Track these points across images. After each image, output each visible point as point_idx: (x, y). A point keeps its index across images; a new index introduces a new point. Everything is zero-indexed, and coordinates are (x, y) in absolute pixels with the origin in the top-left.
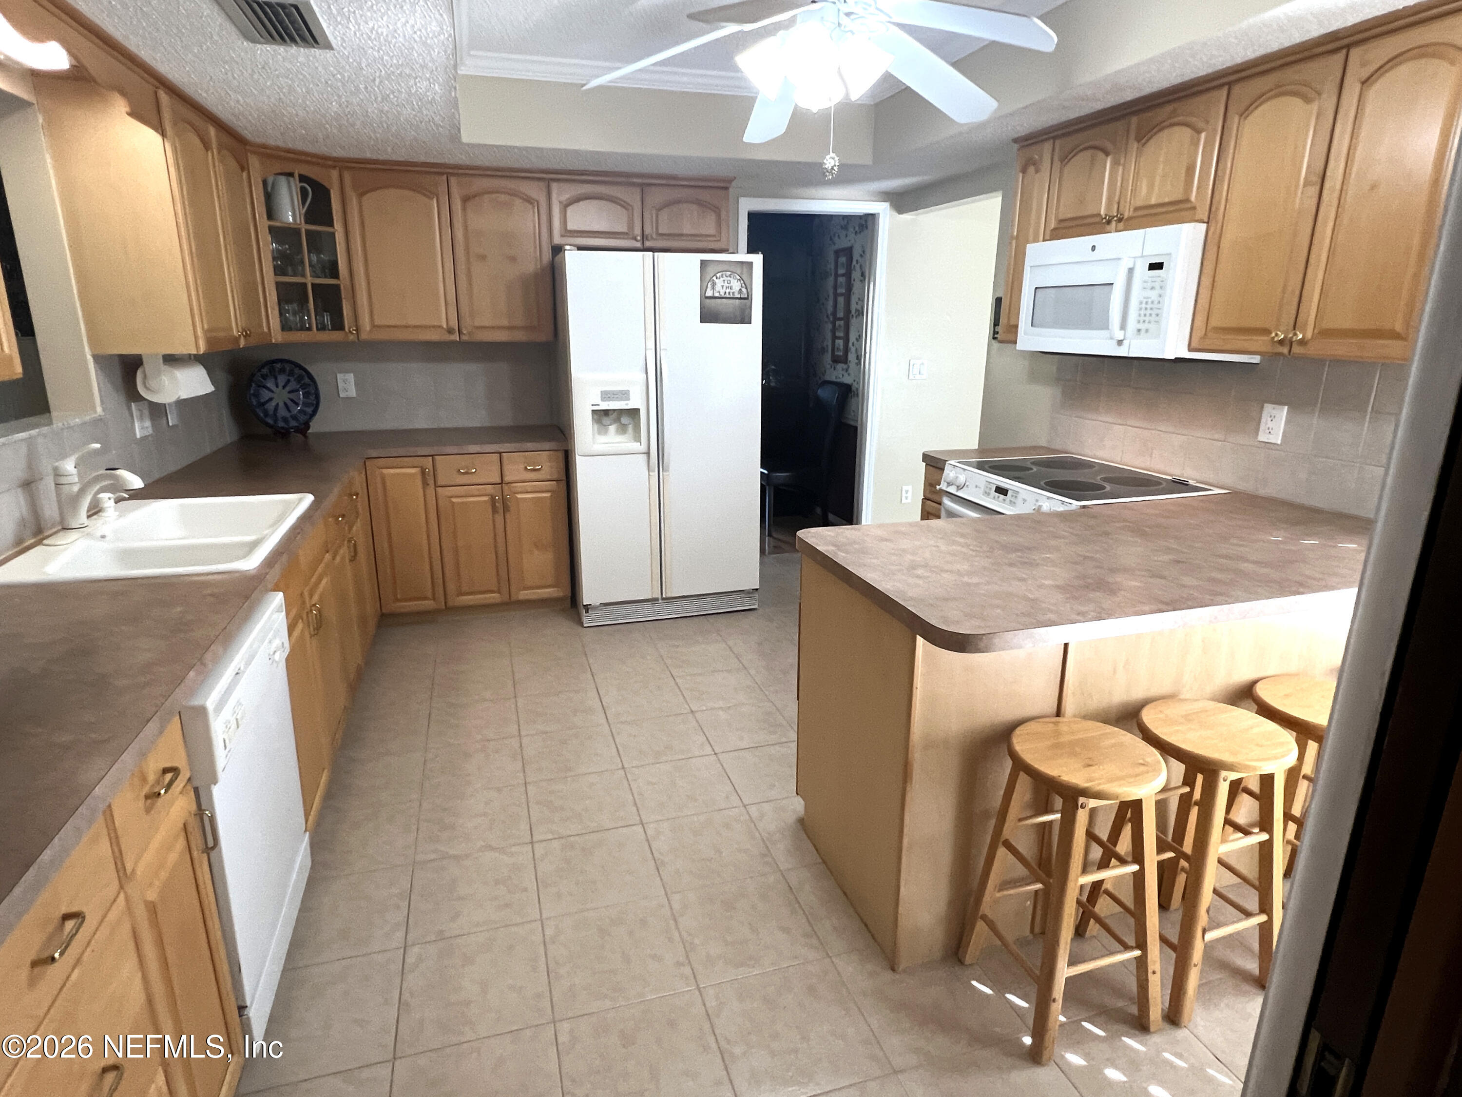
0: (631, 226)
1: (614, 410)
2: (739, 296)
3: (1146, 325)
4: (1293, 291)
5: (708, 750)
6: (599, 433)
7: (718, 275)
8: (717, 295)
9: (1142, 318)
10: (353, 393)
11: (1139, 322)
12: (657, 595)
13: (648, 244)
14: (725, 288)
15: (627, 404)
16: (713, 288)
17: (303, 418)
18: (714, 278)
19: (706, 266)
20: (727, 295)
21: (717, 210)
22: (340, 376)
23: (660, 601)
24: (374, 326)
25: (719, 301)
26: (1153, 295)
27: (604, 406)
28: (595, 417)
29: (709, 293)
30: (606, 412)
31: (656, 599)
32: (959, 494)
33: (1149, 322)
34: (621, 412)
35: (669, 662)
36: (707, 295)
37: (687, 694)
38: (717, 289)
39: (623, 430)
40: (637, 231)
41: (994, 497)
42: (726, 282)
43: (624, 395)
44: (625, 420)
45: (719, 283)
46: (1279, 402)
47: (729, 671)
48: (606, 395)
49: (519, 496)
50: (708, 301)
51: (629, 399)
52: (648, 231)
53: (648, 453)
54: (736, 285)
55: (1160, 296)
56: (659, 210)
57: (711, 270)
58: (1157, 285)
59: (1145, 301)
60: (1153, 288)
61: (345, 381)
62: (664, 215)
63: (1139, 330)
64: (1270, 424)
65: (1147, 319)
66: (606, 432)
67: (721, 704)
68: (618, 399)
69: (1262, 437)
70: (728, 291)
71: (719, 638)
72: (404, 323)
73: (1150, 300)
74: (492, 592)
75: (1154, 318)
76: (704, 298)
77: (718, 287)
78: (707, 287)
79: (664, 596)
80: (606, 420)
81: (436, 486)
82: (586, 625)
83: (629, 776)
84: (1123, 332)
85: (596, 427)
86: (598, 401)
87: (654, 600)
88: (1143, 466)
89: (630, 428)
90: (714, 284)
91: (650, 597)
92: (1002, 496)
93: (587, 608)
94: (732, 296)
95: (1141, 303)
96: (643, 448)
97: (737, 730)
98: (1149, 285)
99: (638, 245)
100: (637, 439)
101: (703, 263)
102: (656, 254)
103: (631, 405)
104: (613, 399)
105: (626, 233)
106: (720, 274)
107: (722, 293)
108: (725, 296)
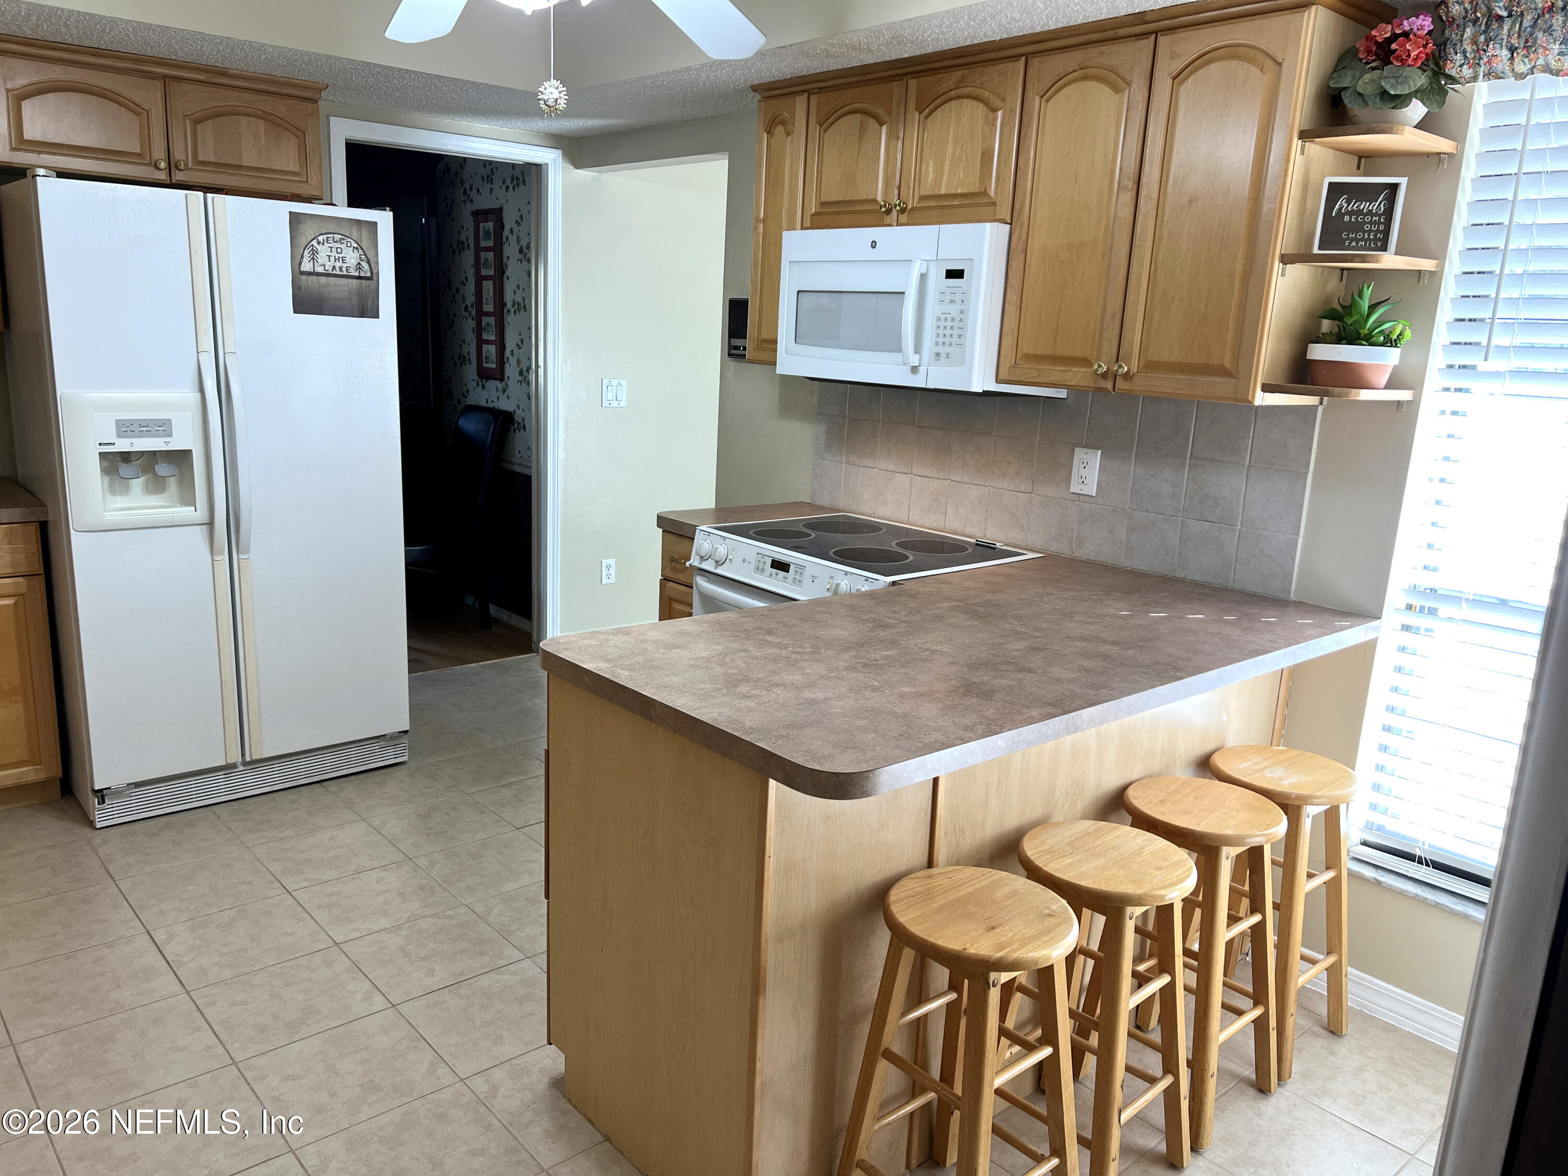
0: (146, 140)
1: (143, 453)
2: (357, 274)
3: (947, 349)
4: (1113, 317)
5: (379, 1002)
6: (113, 491)
7: (321, 239)
8: (320, 269)
9: (941, 340)
11: (937, 343)
12: (235, 757)
13: (179, 177)
14: (332, 259)
15: (167, 443)
16: (313, 259)
18: (314, 243)
19: (299, 223)
20: (338, 272)
21: (300, 134)
23: (241, 768)
25: (323, 280)
26: (954, 310)
27: (123, 445)
28: (105, 464)
29: (307, 266)
30: (126, 457)
31: (234, 766)
32: (719, 571)
33: (950, 344)
34: (153, 456)
35: (275, 867)
36: (303, 268)
37: (320, 915)
38: (320, 261)
39: (157, 485)
40: (159, 153)
41: (771, 575)
42: (334, 250)
43: (163, 427)
44: (162, 469)
45: (323, 251)
46: (1090, 445)
47: (384, 868)
48: (125, 428)
50: (304, 277)
51: (170, 435)
52: (178, 154)
53: (211, 524)
54: (352, 258)
55: (962, 312)
56: (196, 122)
57: (309, 231)
58: (958, 298)
59: (943, 316)
60: (952, 301)
62: (207, 130)
63: (938, 355)
64: (1084, 473)
65: (947, 340)
66: (125, 491)
67: (384, 923)
68: (149, 434)
69: (1075, 488)
70: (338, 264)
71: (354, 817)
73: (949, 317)
75: (955, 340)
76: (298, 273)
77: (322, 257)
78: (302, 257)
79: (248, 759)
80: (125, 470)
82: (98, 825)
83: (249, 1075)
84: (918, 356)
85: (107, 479)
86: (112, 438)
87: (228, 768)
88: (935, 525)
89: (172, 484)
90: (314, 253)
91: (224, 763)
92: (781, 573)
93: (101, 795)
94: (345, 273)
95: (939, 319)
96: (201, 514)
97: (423, 959)
98: (948, 297)
99: (162, 176)
100: (188, 499)
101: (295, 217)
102: (210, 196)
103: (175, 444)
104: (140, 435)
105: (139, 155)
106: (325, 237)
107: (329, 267)
108: (334, 272)
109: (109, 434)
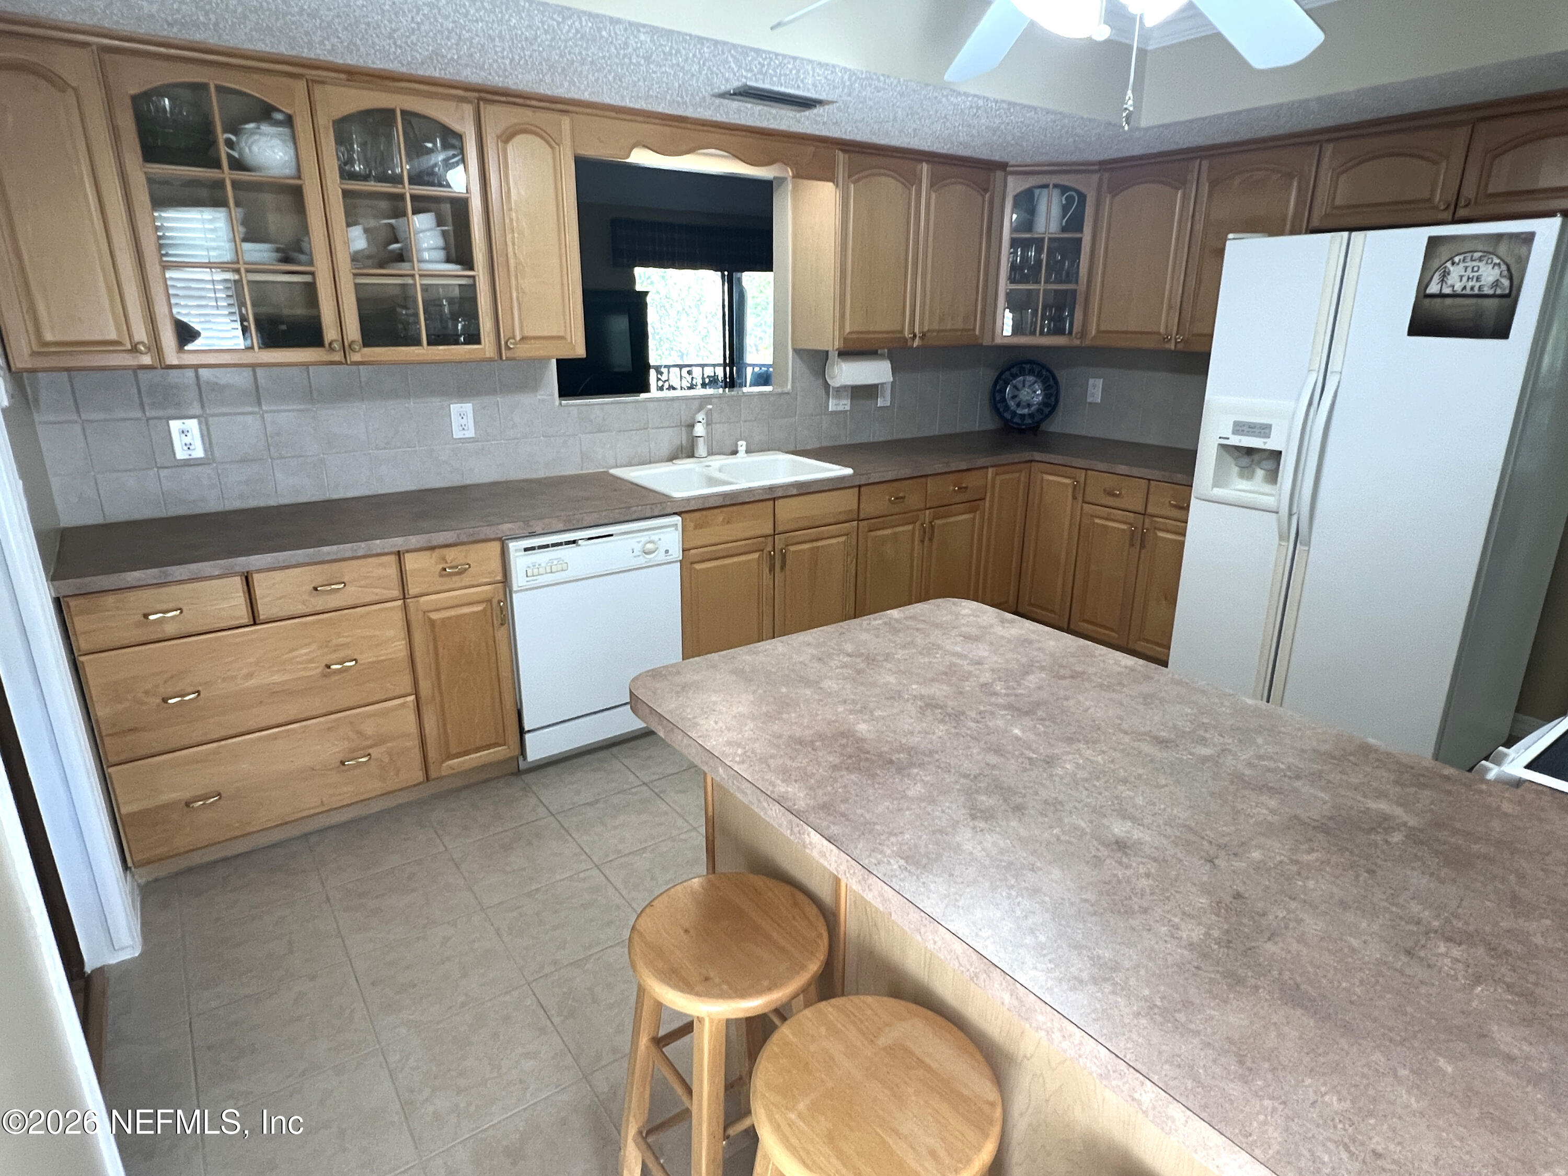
2: (1491, 292)
7: (1457, 259)
8: (1447, 291)
10: (1098, 399)
13: (1462, 212)
14: (1465, 279)
15: (1265, 443)
16: (1443, 280)
17: (1038, 417)
18: (1449, 264)
19: (1436, 245)
20: (1468, 291)
22: (1091, 381)
24: (1099, 331)
25: (1448, 301)
27: (1236, 440)
29: (1433, 288)
36: (1429, 291)
38: (1450, 282)
40: (1446, 195)
42: (1469, 270)
43: (1264, 430)
45: (1455, 272)
48: (1240, 428)
49: (1161, 534)
50: (1427, 301)
51: (1267, 437)
52: (1467, 192)
54: (1489, 274)
56: (1499, 155)
57: (1444, 252)
61: (1094, 386)
62: (1505, 164)
66: (1252, 478)
68: (1256, 435)
70: (1470, 284)
72: (1125, 329)
74: (1112, 630)
76: (1422, 295)
77: (1453, 279)
78: (1432, 279)
81: (1084, 502)
86: (1229, 435)
89: (1273, 477)
90: (1445, 274)
94: (1477, 292)
99: (1444, 216)
100: (1273, 491)
101: (1433, 242)
103: (1271, 444)
104: (1248, 434)
106: (1461, 257)
107: (1458, 287)
108: (1464, 292)
109: (1227, 431)
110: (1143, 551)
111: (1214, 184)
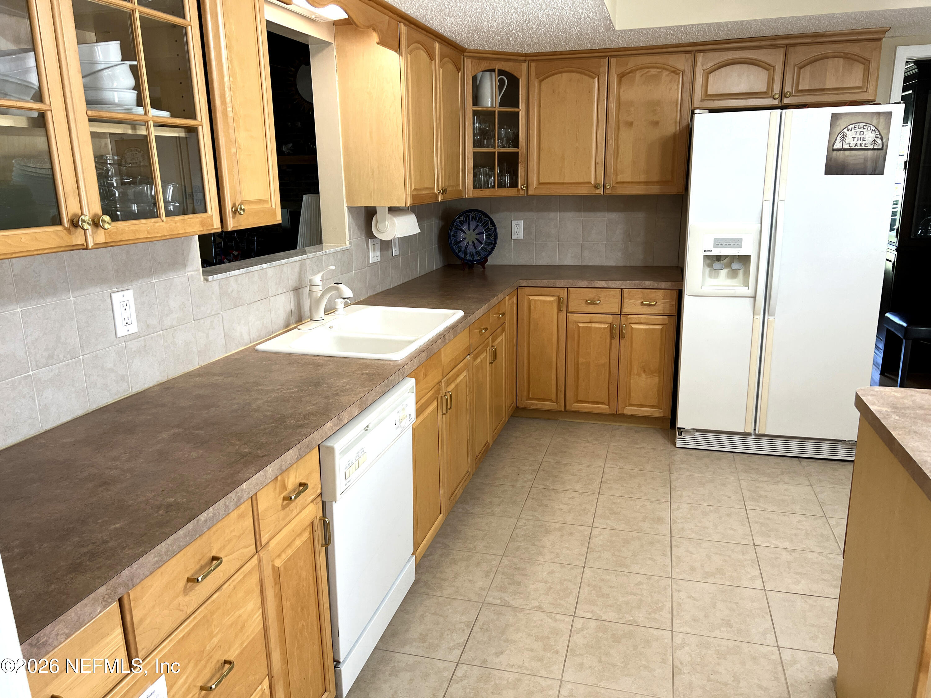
0: (770, 84)
1: (726, 257)
2: (872, 147)
5: (758, 584)
6: (710, 276)
7: (850, 127)
8: (846, 146)
10: (521, 236)
12: (750, 429)
13: (786, 101)
14: (856, 139)
15: (738, 251)
16: (843, 140)
17: (483, 254)
18: (845, 130)
19: (837, 119)
20: (859, 147)
21: (866, 62)
22: (514, 223)
23: (753, 437)
24: (539, 184)
25: (847, 153)
27: (716, 252)
28: (708, 261)
29: (838, 145)
30: (719, 258)
31: (749, 434)
34: (733, 258)
35: (747, 494)
36: (835, 147)
37: (754, 526)
38: (847, 141)
39: (733, 274)
40: (777, 89)
42: (858, 133)
43: (737, 243)
44: (735, 266)
45: (850, 135)
47: (806, 516)
48: (718, 243)
49: (634, 326)
50: (835, 152)
51: (741, 247)
52: (787, 89)
53: (755, 297)
54: (870, 136)
56: (801, 68)
57: (842, 123)
61: (517, 227)
62: (807, 72)
66: (717, 276)
67: (787, 545)
68: (729, 246)
70: (859, 142)
71: (807, 483)
72: (561, 181)
74: (603, 403)
76: (831, 149)
77: (849, 139)
78: (836, 140)
79: (757, 433)
80: (717, 265)
81: (567, 313)
82: (677, 446)
83: (674, 586)
85: (707, 270)
86: (710, 247)
87: (746, 434)
89: (741, 273)
90: (844, 137)
91: (743, 431)
93: (681, 431)
94: (863, 147)
96: (750, 292)
97: (797, 573)
99: (776, 102)
100: (746, 283)
101: (835, 117)
102: (784, 111)
103: (743, 252)
104: (726, 246)
105: (765, 93)
106: (853, 126)
107: (853, 145)
108: (856, 147)
109: (710, 246)
110: (622, 342)
111: (621, 76)
